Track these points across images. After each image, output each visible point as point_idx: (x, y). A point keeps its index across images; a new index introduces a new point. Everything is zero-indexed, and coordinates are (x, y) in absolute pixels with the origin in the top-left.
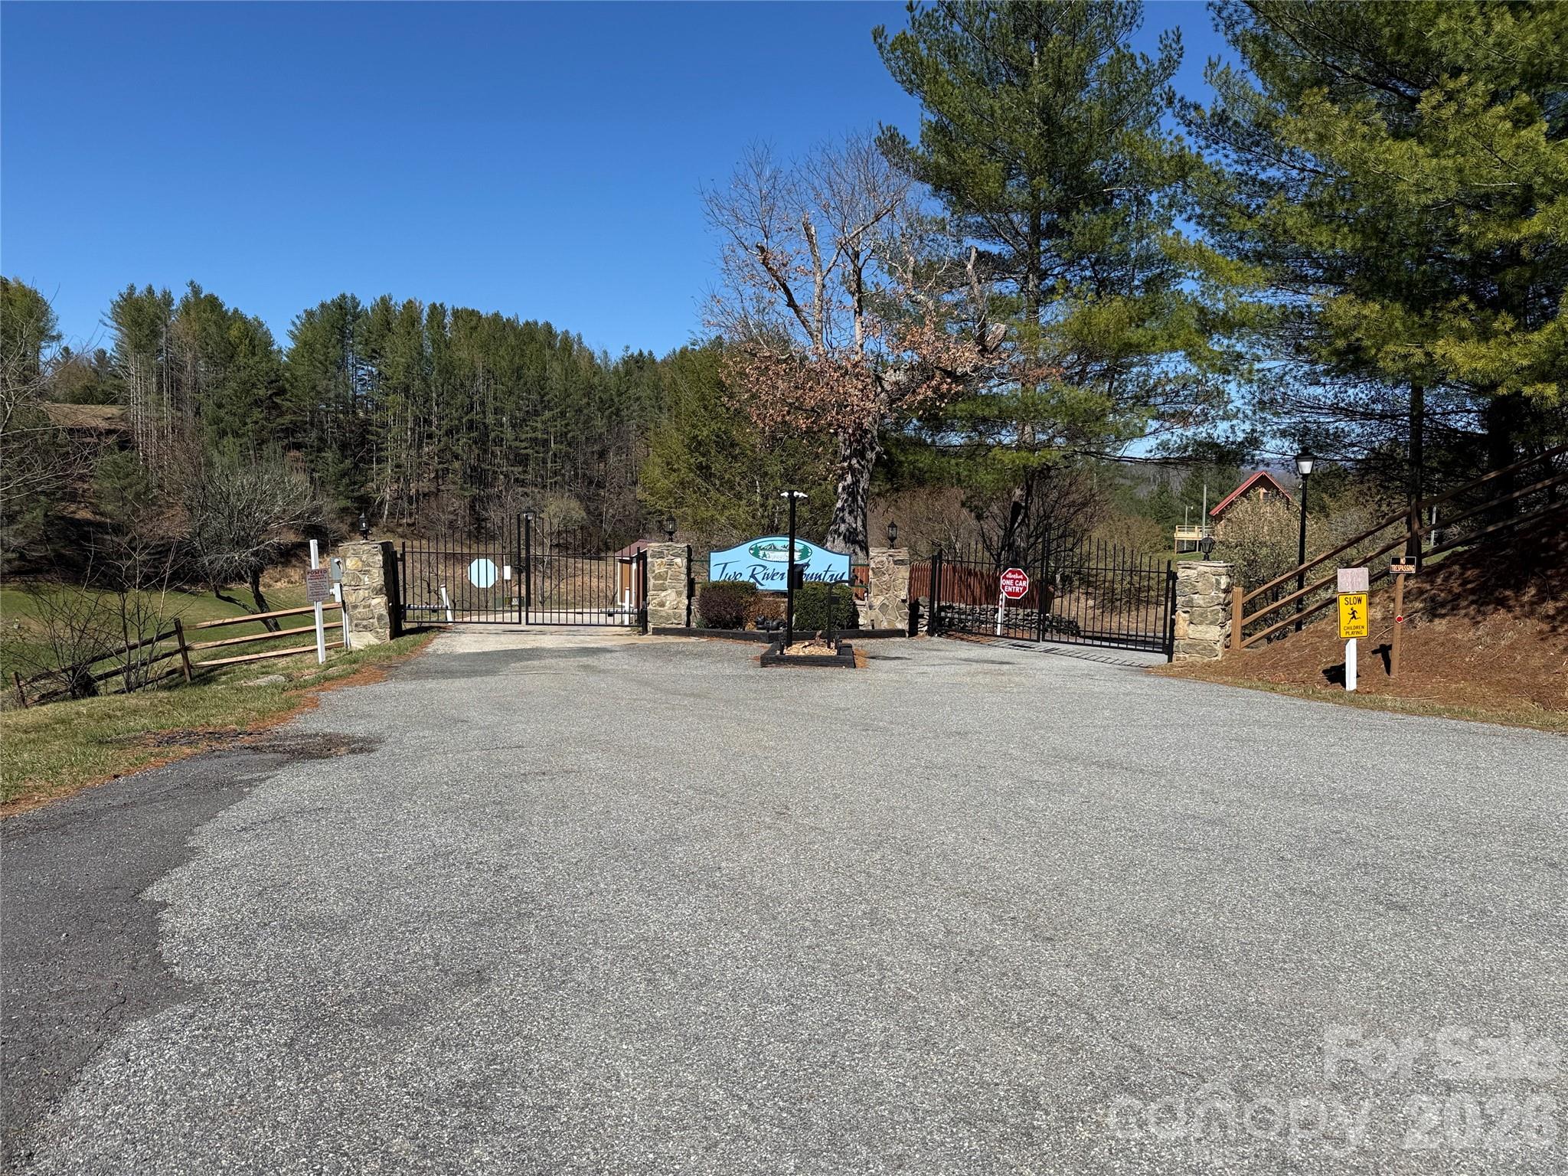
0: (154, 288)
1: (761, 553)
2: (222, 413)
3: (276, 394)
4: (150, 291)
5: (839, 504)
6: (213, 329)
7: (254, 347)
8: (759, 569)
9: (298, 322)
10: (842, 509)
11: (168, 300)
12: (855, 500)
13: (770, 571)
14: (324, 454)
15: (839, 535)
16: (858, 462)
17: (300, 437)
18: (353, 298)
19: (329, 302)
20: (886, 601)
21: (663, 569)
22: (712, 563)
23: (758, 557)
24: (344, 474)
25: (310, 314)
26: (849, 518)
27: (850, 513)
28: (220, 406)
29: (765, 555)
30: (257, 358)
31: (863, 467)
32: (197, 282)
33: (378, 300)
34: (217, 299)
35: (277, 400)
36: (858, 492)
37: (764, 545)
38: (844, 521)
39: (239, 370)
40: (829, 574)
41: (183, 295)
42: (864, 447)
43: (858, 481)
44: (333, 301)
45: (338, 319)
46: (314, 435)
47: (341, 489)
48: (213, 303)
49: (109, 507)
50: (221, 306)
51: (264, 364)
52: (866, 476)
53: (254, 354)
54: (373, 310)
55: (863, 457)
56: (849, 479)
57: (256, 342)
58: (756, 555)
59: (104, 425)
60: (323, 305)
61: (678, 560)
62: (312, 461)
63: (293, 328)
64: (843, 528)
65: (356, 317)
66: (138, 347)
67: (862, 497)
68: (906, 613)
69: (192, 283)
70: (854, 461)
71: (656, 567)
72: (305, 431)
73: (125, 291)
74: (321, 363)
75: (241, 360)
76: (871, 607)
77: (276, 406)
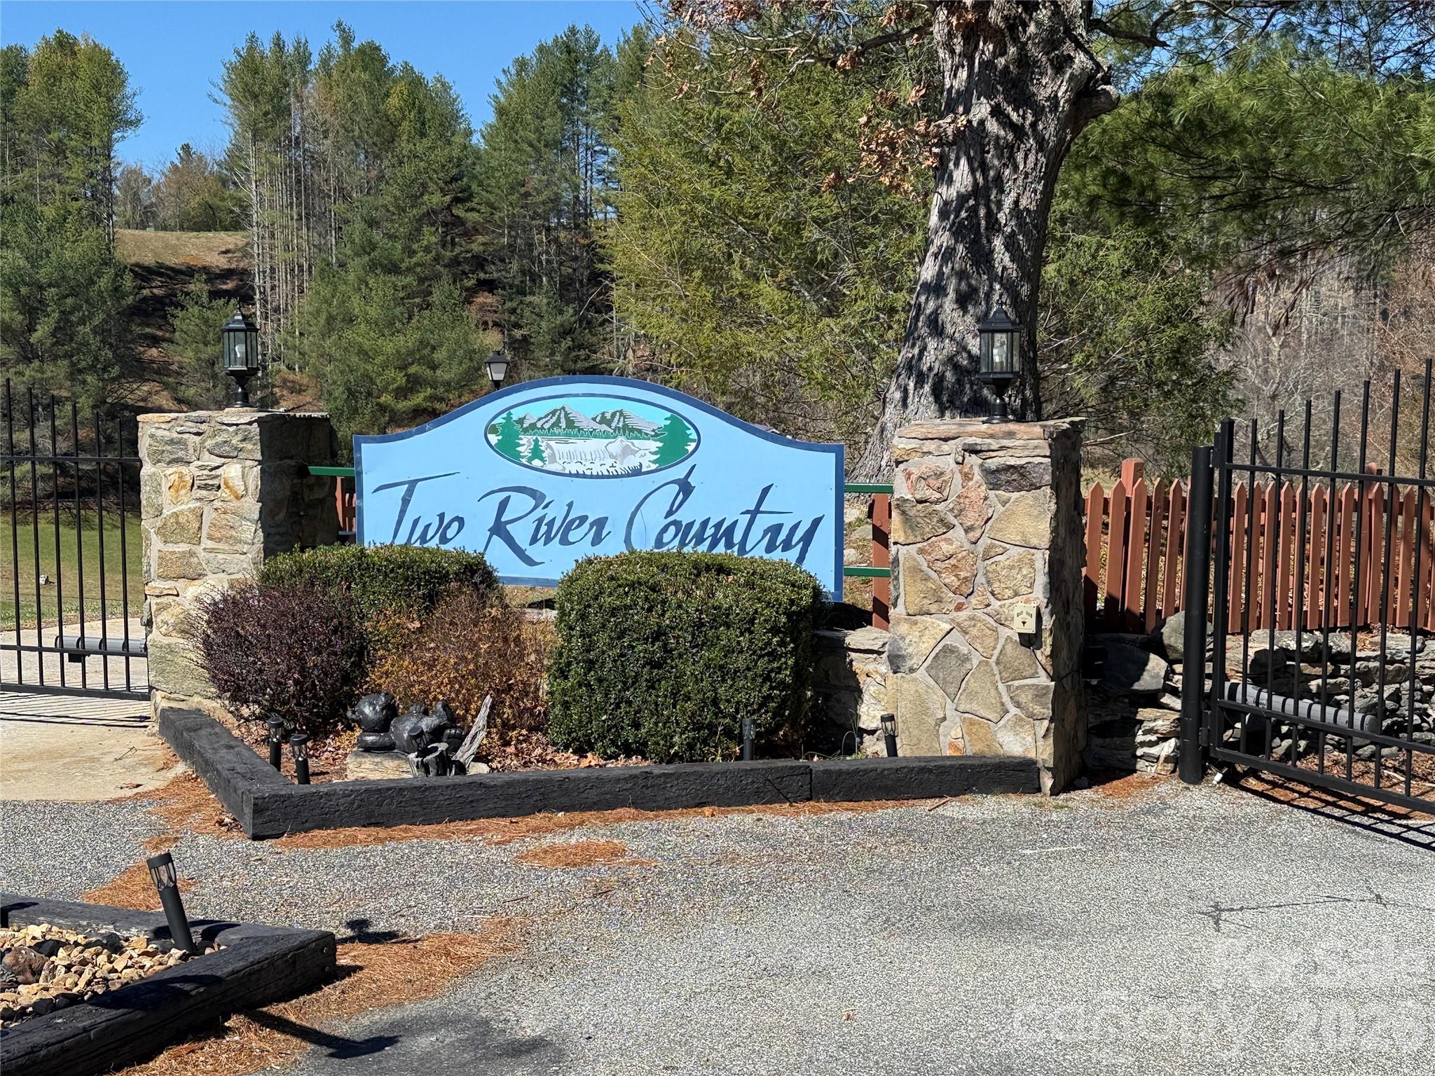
0: (284, 37)
1: (525, 444)
2: (377, 235)
3: (456, 200)
4: (279, 44)
5: (928, 271)
6: (364, 98)
7: (423, 124)
8: (519, 503)
9: (503, 79)
10: (936, 288)
11: (303, 58)
12: (982, 258)
13: (556, 512)
14: (529, 298)
15: (920, 382)
16: (997, 112)
17: (493, 273)
18: (589, 33)
19: (550, 42)
20: (955, 639)
21: (187, 503)
22: (369, 482)
23: (514, 457)
24: (566, 332)
25: (522, 65)
26: (959, 322)
27: (963, 301)
28: (372, 223)
29: (536, 453)
30: (426, 142)
31: (1018, 130)
32: (347, 23)
33: (630, 33)
34: (378, 49)
35: (459, 211)
36: (994, 226)
37: (534, 412)
38: (937, 329)
39: (401, 163)
40: (763, 522)
41: (324, 44)
42: (1024, 61)
43: (999, 182)
44: (556, 40)
45: (564, 70)
46: (515, 266)
47: (558, 358)
48: (371, 57)
49: (192, 391)
50: (383, 60)
51: (438, 152)
52: (1029, 159)
53: (423, 135)
54: (621, 51)
55: (1023, 99)
56: (962, 176)
57: (428, 115)
58: (507, 450)
59: (220, 262)
60: (541, 49)
61: (232, 471)
62: (513, 311)
63: (497, 92)
64: (934, 354)
65: (592, 63)
66: (257, 135)
67: (1010, 245)
68: (1039, 693)
69: (339, 25)
70: (981, 110)
71: (167, 495)
72: (502, 260)
73: (242, 45)
74: (531, 145)
75: (404, 146)
76: (896, 662)
77: (459, 221)
